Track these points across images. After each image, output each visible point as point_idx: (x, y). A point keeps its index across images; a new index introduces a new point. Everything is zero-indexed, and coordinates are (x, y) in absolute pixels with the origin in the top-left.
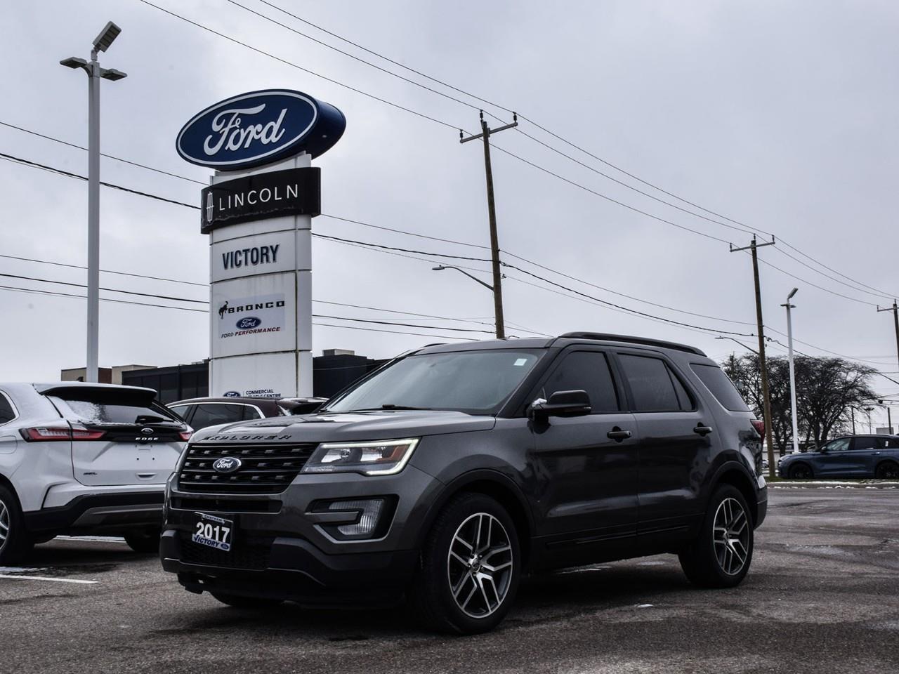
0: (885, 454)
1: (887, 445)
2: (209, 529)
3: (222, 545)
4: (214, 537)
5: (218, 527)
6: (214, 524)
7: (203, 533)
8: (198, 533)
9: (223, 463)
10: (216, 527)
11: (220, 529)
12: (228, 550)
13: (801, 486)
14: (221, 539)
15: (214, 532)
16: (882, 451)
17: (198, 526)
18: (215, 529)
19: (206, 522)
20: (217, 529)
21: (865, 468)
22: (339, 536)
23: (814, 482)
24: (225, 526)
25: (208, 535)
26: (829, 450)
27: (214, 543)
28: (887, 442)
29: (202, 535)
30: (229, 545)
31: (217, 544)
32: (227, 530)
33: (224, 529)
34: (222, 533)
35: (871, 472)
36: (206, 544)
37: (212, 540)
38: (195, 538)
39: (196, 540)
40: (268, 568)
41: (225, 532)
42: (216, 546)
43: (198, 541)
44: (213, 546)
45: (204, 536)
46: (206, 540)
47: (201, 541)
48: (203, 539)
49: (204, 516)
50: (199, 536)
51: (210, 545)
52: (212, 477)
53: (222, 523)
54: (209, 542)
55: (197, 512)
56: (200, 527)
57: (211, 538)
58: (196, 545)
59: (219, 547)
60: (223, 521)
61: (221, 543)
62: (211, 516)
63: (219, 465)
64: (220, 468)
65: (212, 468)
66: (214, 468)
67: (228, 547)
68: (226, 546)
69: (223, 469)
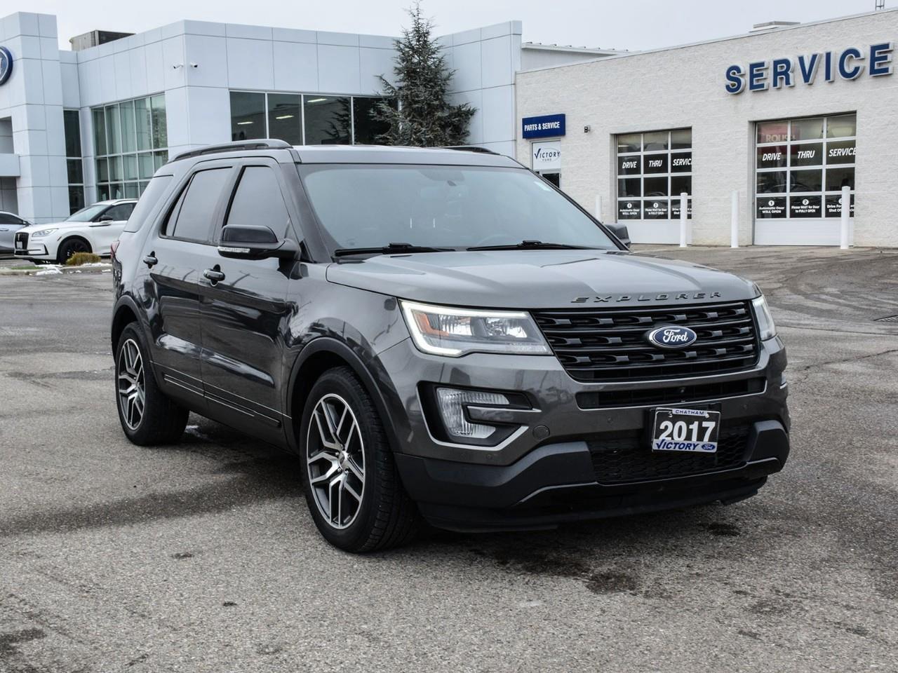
2: (680, 428)
3: (703, 446)
4: (689, 437)
5: (696, 423)
6: (689, 420)
7: (671, 435)
8: (663, 436)
9: (674, 334)
10: (692, 423)
11: (700, 425)
12: (715, 450)
14: (700, 438)
15: (690, 432)
17: (662, 427)
18: (691, 427)
19: (675, 419)
20: (695, 426)
24: (710, 419)
25: (679, 436)
27: (689, 446)
30: (715, 444)
31: (695, 446)
32: (711, 425)
33: (705, 424)
34: (702, 431)
36: (677, 449)
37: (686, 442)
38: (657, 444)
39: (659, 447)
40: (748, 463)
41: (707, 428)
42: (694, 449)
43: (663, 448)
44: (688, 450)
45: (673, 439)
46: (676, 444)
47: (667, 447)
48: (672, 444)
49: (674, 411)
50: (663, 440)
51: (683, 450)
52: (655, 357)
53: (704, 417)
54: (682, 446)
55: (660, 408)
56: (666, 427)
57: (685, 440)
58: (659, 453)
59: (699, 449)
60: (706, 414)
61: (701, 443)
62: (684, 410)
63: (667, 338)
64: (670, 343)
65: (649, 343)
66: (654, 342)
67: (714, 447)
68: (711, 445)
69: (676, 343)
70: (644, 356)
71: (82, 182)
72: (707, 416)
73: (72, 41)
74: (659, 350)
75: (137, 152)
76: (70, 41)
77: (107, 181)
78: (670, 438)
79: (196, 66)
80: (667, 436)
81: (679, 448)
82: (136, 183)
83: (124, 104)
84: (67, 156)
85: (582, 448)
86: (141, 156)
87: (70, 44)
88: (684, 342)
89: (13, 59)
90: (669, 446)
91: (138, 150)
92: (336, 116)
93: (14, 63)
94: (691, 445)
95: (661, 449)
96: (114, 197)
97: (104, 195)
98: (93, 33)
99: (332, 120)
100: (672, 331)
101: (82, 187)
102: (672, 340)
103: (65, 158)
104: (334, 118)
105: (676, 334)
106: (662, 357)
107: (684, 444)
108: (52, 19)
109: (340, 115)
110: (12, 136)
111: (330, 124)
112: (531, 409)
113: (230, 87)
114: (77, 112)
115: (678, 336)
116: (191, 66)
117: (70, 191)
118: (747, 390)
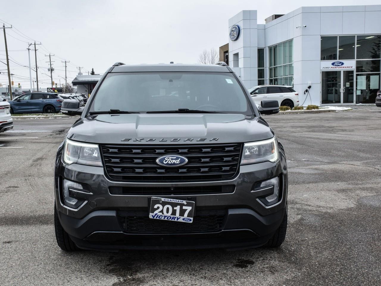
0: (48, 102)
1: (48, 97)
2: (168, 209)
3: (183, 219)
4: (174, 212)
6: (174, 205)
7: (162, 211)
8: (156, 212)
9: (170, 160)
11: (181, 208)
12: (191, 222)
13: (18, 118)
14: (182, 214)
16: (46, 100)
17: (156, 207)
18: (175, 208)
19: (164, 204)
20: (178, 208)
21: (38, 108)
22: (267, 204)
23: (23, 116)
24: (188, 205)
25: (167, 213)
26: (21, 100)
27: (174, 218)
28: (48, 96)
29: (161, 213)
30: (191, 218)
31: (178, 219)
32: (189, 209)
33: (185, 208)
34: (183, 211)
35: (41, 110)
36: (166, 219)
37: (172, 216)
38: (153, 216)
39: (154, 217)
40: (223, 230)
41: (186, 210)
42: (177, 220)
43: (157, 218)
44: (173, 220)
45: (163, 213)
46: (165, 217)
47: (159, 218)
48: (162, 216)
49: (163, 199)
50: (156, 214)
51: (170, 220)
52: (159, 171)
53: (184, 204)
54: (169, 218)
55: (154, 197)
56: (158, 208)
57: (171, 215)
58: (153, 221)
59: (181, 220)
60: (185, 202)
61: (182, 217)
62: (170, 199)
63: (166, 161)
64: (167, 164)
65: (156, 164)
66: (158, 163)
67: (191, 220)
68: (189, 219)
69: (171, 164)
70: (154, 170)
71: (264, 78)
72: (185, 203)
73: (266, 20)
74: (162, 167)
75: (283, 65)
76: (265, 20)
77: (272, 77)
78: (162, 213)
79: (306, 26)
80: (159, 212)
81: (167, 218)
82: (282, 78)
83: (280, 44)
84: (258, 67)
85: (113, 214)
86: (285, 66)
87: (265, 21)
88: (177, 164)
89: (240, 29)
90: (160, 217)
91: (284, 64)
92: (375, 44)
93: (240, 31)
94: (175, 218)
95: (155, 218)
96: (275, 84)
97: (271, 83)
98: (273, 16)
99: (373, 46)
100: (170, 157)
101: (264, 80)
102: (169, 162)
103: (257, 68)
104: (374, 45)
105: (172, 159)
106: (163, 171)
107: (171, 217)
108: (255, 12)
109: (377, 44)
110: (238, 60)
111: (373, 48)
112: (90, 193)
113: (321, 34)
114: (264, 49)
115: (174, 161)
116: (304, 27)
117: (258, 82)
118: (221, 191)
